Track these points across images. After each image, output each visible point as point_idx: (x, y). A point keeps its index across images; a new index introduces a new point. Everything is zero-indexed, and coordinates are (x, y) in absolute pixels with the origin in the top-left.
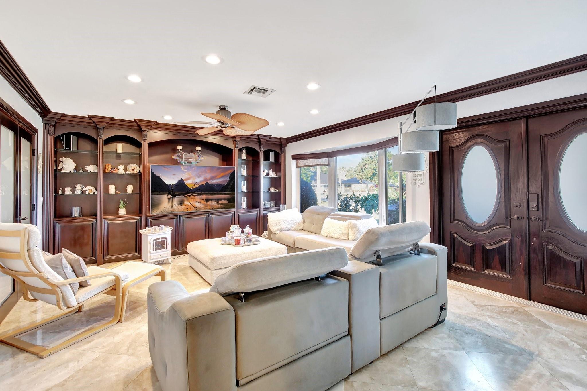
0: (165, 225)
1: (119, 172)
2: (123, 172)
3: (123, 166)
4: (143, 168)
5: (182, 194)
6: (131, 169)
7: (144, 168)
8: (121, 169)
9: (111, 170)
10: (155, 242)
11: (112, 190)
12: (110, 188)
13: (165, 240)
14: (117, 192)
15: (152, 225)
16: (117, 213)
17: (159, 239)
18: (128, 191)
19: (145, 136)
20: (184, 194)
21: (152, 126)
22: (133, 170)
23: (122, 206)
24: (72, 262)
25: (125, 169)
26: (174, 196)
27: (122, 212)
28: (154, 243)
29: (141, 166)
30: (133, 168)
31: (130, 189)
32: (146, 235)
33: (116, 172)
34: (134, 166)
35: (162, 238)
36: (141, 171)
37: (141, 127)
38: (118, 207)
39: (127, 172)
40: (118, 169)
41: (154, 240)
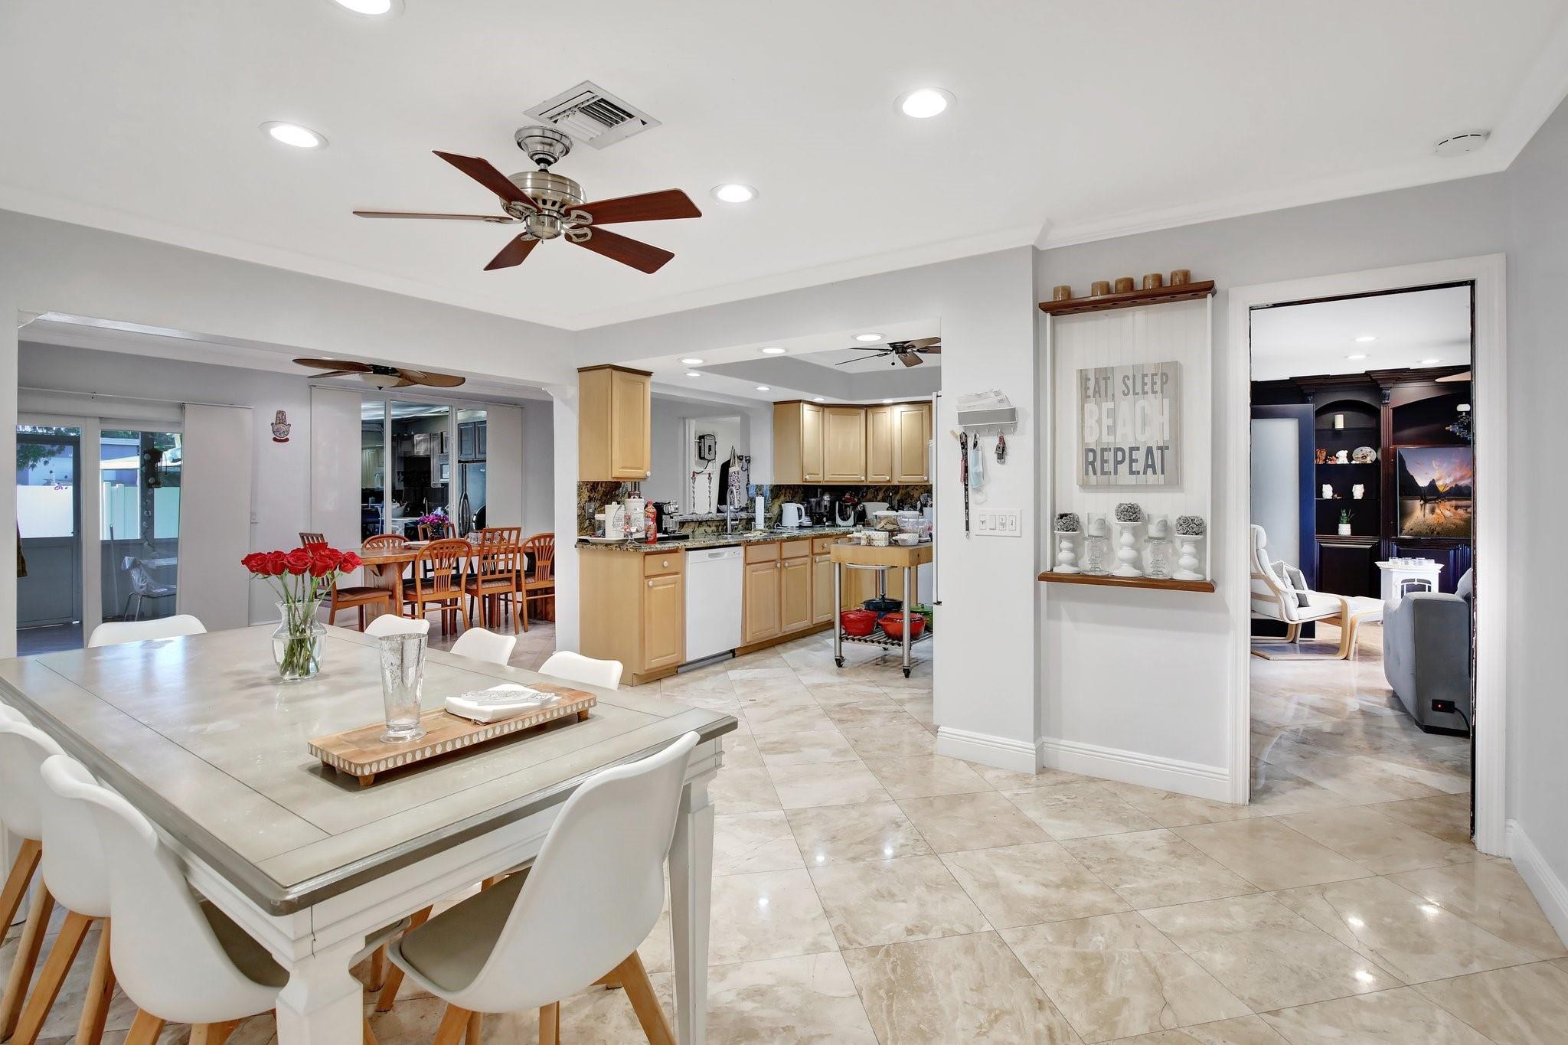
0: (1427, 558)
1: (1339, 462)
2: (1346, 462)
3: (1347, 452)
4: (1382, 454)
5: (1433, 500)
6: (1360, 456)
7: (1385, 453)
8: (1342, 457)
9: (1325, 460)
10: (1405, 584)
11: (1328, 491)
12: (1324, 489)
13: (1427, 585)
14: (1336, 496)
15: (1400, 555)
16: (1336, 531)
17: (1414, 580)
18: (1355, 494)
19: (1385, 397)
20: (1435, 500)
21: (1399, 378)
22: (1364, 457)
23: (1345, 521)
24: (1291, 574)
25: (1350, 457)
26: (1426, 502)
27: (1345, 529)
28: (1403, 586)
29: (1380, 451)
30: (1367, 455)
31: (1358, 491)
32: (1388, 571)
33: (1333, 463)
34: (1367, 450)
35: (1419, 580)
36: (1380, 457)
37: (1379, 382)
38: (1338, 522)
39: (1353, 462)
40: (1337, 458)
41: (1404, 581)
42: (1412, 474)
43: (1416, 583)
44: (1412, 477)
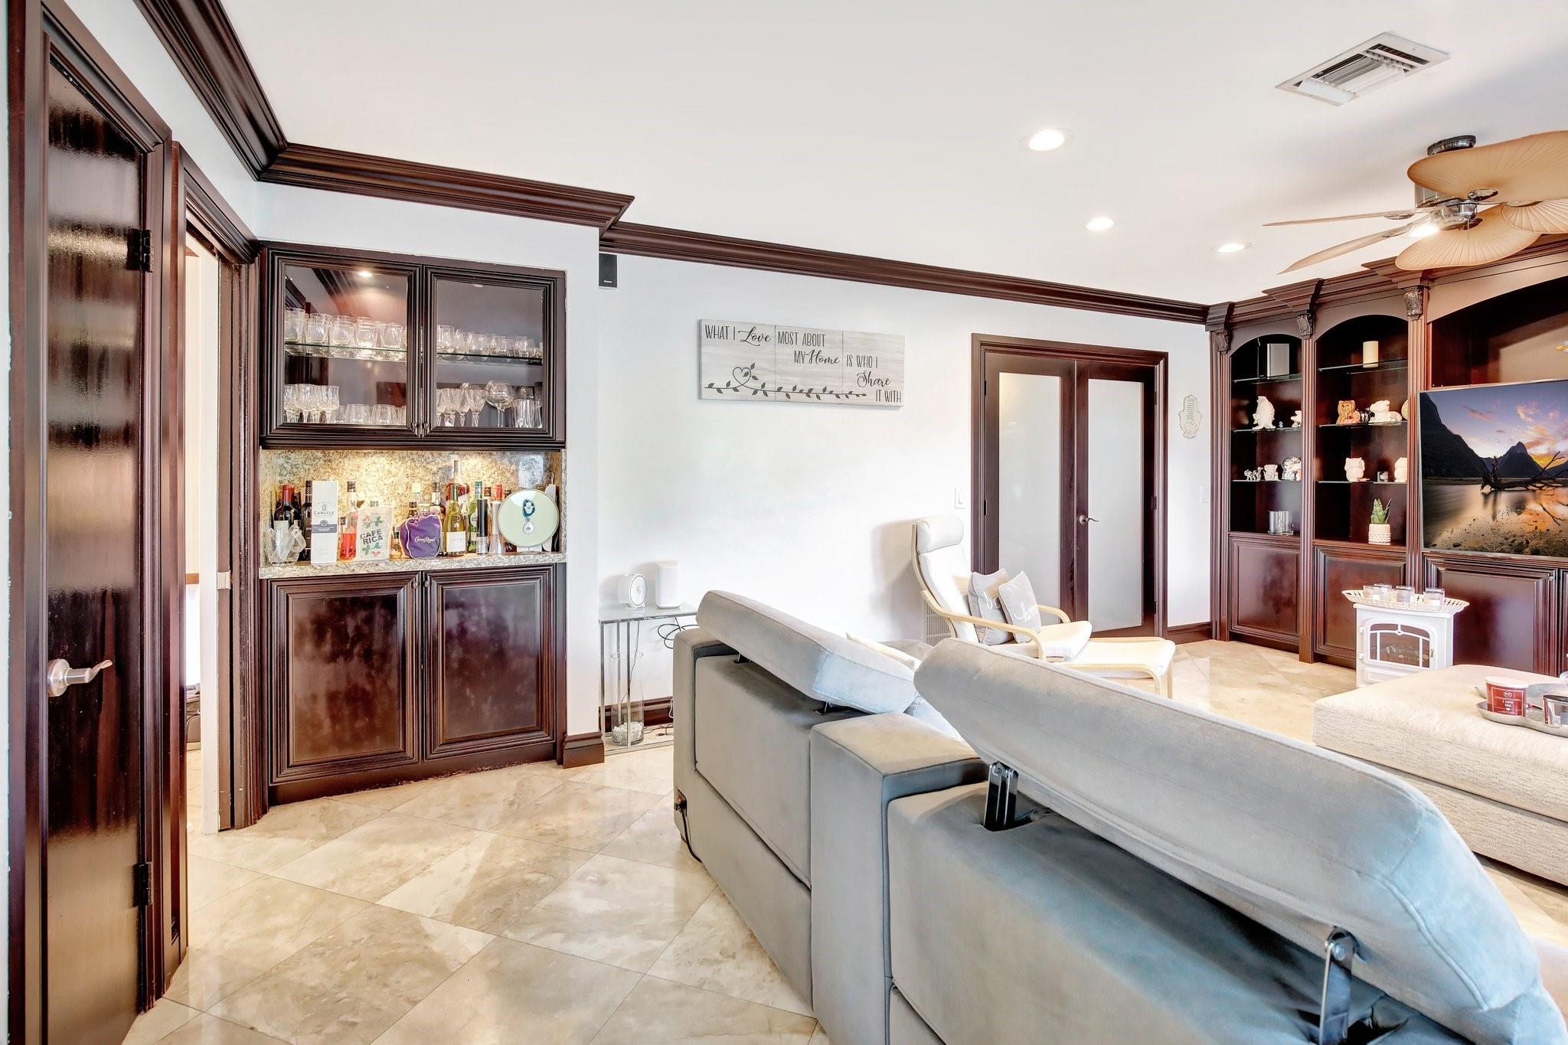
5: (1520, 484)
8: (1380, 413)
10: (1378, 632)
11: (1354, 470)
12: (1348, 467)
16: (1363, 537)
17: (1393, 627)
19: (1410, 304)
20: (1526, 484)
23: (1377, 519)
26: (1498, 488)
27: (1379, 533)
28: (1374, 636)
31: (1402, 470)
35: (1405, 628)
40: (1372, 414)
41: (1375, 627)
42: (1455, 431)
43: (1399, 632)
44: (1458, 438)
